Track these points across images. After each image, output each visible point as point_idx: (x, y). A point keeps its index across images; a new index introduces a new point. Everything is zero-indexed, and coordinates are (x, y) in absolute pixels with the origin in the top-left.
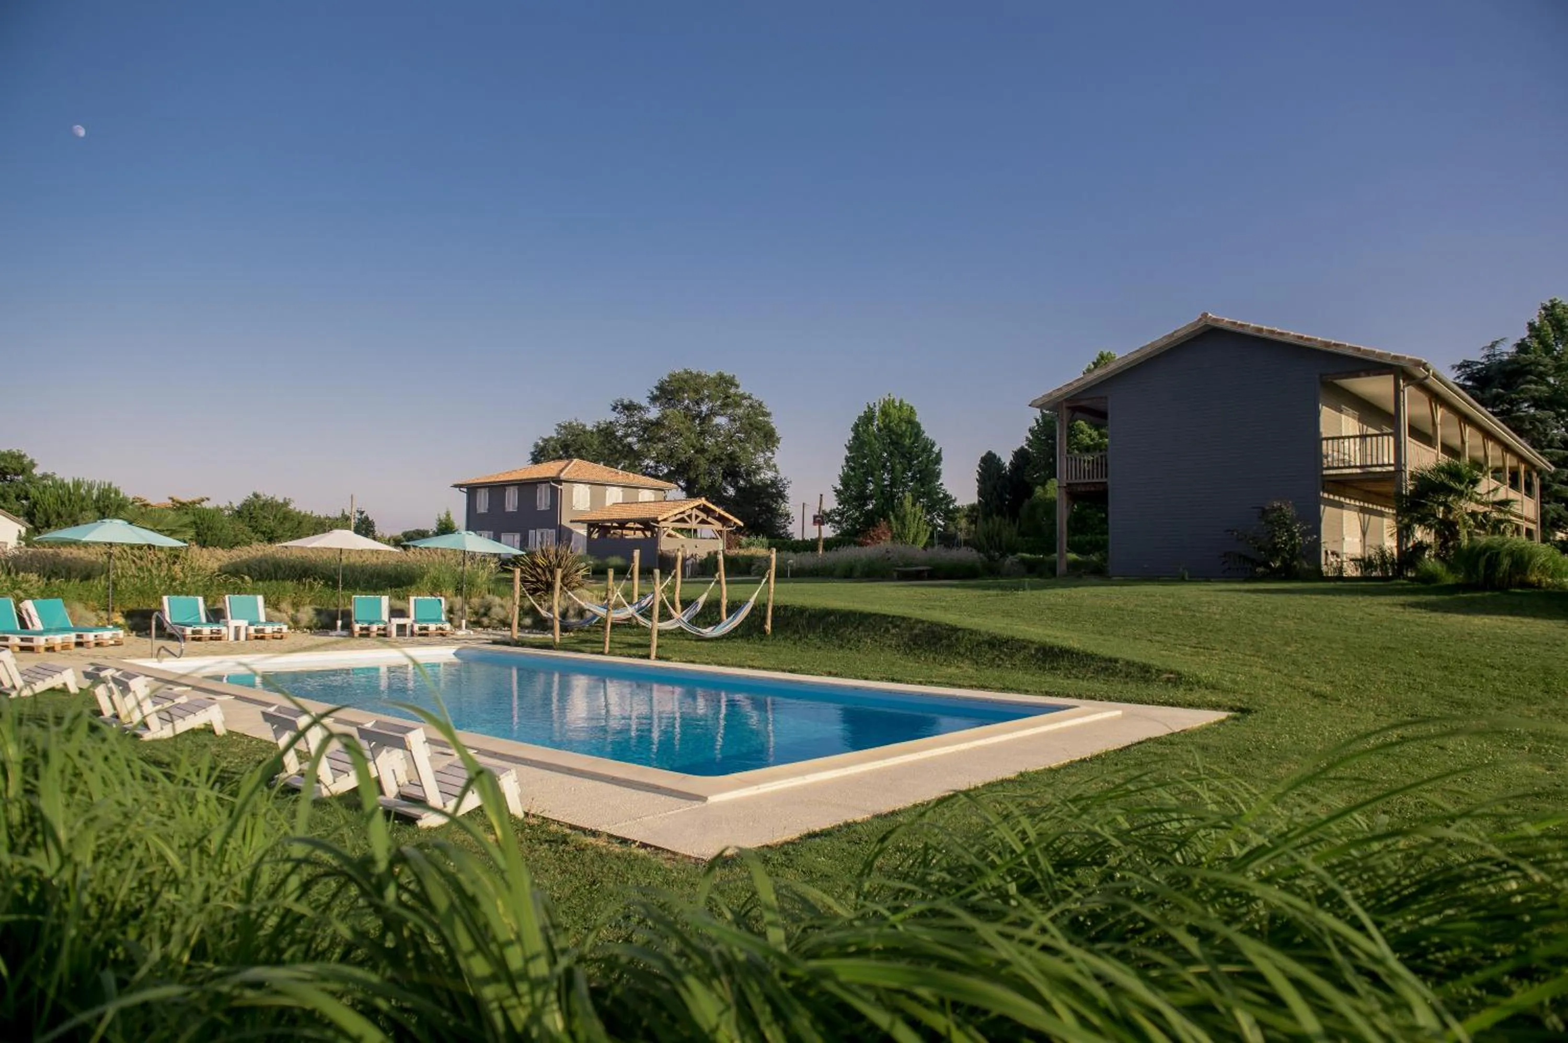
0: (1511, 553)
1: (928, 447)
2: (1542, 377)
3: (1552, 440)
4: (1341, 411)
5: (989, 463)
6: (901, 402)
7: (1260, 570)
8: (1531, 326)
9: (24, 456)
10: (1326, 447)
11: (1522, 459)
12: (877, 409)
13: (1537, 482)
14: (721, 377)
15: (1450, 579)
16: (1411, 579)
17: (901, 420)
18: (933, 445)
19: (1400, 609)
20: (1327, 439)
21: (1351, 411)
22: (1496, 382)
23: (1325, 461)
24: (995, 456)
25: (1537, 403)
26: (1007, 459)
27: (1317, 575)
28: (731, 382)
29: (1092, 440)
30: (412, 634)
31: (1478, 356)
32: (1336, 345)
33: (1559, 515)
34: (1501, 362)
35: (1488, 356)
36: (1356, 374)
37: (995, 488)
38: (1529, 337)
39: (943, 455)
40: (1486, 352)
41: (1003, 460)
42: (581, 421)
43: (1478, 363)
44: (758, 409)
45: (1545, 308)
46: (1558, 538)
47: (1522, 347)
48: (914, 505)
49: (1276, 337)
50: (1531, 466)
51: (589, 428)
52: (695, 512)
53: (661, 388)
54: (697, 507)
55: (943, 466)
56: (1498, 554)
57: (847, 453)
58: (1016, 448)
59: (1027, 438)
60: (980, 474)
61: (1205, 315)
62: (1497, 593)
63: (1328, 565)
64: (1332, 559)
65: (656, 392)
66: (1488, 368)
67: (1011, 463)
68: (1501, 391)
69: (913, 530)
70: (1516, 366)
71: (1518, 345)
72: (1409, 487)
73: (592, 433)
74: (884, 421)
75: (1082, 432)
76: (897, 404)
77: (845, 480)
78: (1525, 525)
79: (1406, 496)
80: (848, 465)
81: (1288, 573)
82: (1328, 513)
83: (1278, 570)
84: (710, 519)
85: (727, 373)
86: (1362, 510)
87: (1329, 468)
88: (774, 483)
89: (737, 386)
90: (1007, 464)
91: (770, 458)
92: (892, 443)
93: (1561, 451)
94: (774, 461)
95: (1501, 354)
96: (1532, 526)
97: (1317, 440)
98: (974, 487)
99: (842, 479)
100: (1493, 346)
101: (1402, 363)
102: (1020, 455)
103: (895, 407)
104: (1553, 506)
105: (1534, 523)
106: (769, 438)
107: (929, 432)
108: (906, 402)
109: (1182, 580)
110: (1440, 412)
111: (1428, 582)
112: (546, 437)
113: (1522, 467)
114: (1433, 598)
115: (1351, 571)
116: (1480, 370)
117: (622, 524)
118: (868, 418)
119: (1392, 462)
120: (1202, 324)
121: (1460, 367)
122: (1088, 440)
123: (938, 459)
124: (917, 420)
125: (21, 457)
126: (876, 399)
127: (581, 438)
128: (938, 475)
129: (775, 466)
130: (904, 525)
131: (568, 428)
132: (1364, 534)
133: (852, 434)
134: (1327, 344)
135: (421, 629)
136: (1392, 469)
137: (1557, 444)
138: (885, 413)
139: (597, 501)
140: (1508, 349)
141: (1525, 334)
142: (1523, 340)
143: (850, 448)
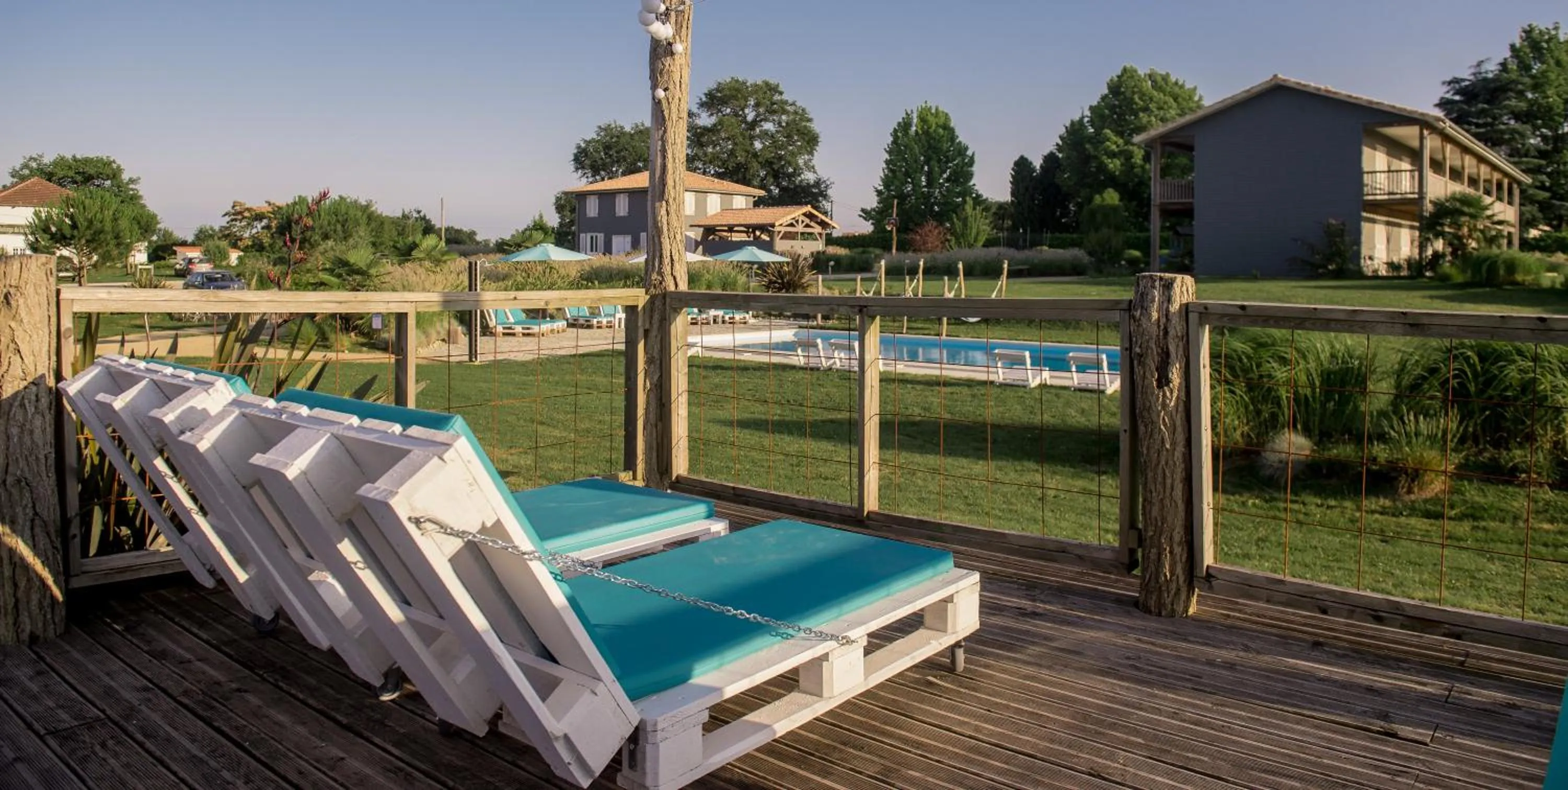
0: (1505, 262)
1: (962, 151)
2: (1521, 94)
3: (1528, 150)
4: (1375, 149)
5: (1022, 165)
6: (937, 109)
7: (1321, 271)
8: (1513, 47)
9: (114, 162)
10: (1367, 179)
11: (1506, 174)
12: (915, 115)
13: (1516, 192)
14: (767, 84)
15: (1459, 278)
16: (1430, 278)
17: (938, 126)
18: (966, 149)
19: (1429, 300)
20: (1368, 173)
21: (1382, 148)
22: (1481, 98)
23: (1365, 189)
24: (1026, 160)
25: (1517, 116)
26: (1037, 163)
27: (1359, 274)
28: (774, 89)
29: (1118, 146)
30: (724, 322)
31: (1466, 74)
32: (1378, 103)
33: (1533, 216)
34: (1485, 79)
35: (1474, 74)
36: (1391, 124)
37: (1027, 189)
38: (1512, 57)
39: (976, 158)
40: (1473, 70)
41: (1035, 164)
42: (620, 123)
43: (1463, 80)
44: (802, 116)
45: (1525, 31)
46: (1531, 236)
47: (1504, 65)
48: (974, 209)
49: (1331, 95)
50: (1513, 179)
51: (628, 129)
52: (802, 218)
53: (710, 95)
54: (804, 214)
55: (975, 168)
56: (1496, 262)
57: (887, 156)
58: (1046, 153)
59: (1057, 145)
60: (1013, 176)
61: (1275, 76)
62: (1495, 289)
63: (1368, 267)
64: (1369, 262)
65: (704, 99)
66: (1473, 84)
67: (1041, 167)
68: (1486, 106)
69: (974, 231)
70: (1499, 84)
71: (1501, 64)
72: (1429, 207)
73: (632, 135)
74: (922, 128)
75: (1108, 140)
76: (933, 111)
77: (887, 182)
78: (1506, 230)
79: (1426, 217)
80: (888, 168)
81: (1339, 274)
82: (1365, 226)
83: (1333, 271)
84: (812, 224)
85: (773, 81)
86: (1388, 223)
87: (1368, 195)
88: (818, 183)
89: (781, 93)
90: (1038, 167)
91: (810, 160)
92: (930, 147)
93: (1536, 161)
94: (814, 162)
95: (1486, 72)
96: (1512, 230)
97: (1360, 173)
98: (1008, 188)
99: (882, 180)
100: (1479, 64)
101: (1427, 118)
102: (1050, 159)
103: (932, 114)
104: (1528, 208)
105: (1513, 226)
106: (811, 141)
107: (962, 137)
108: (941, 109)
109: (1254, 278)
110: (1448, 147)
111: (1443, 281)
112: (588, 139)
113: (1506, 181)
114: (1449, 292)
115: (1383, 272)
116: (1467, 86)
117: (731, 229)
118: (905, 125)
119: (1416, 190)
120: (1273, 82)
121: (1450, 83)
122: (1114, 147)
123: (972, 162)
124: (952, 125)
125: (109, 163)
126: (914, 106)
127: (623, 140)
128: (970, 176)
129: (813, 167)
130: (965, 225)
131: (607, 129)
132: (1388, 241)
133: (891, 139)
134: (1371, 102)
135: (730, 318)
136: (1416, 196)
137: (1533, 153)
138: (923, 119)
139: (701, 206)
140: (1491, 68)
141: (1508, 54)
142: (1505, 59)
143: (890, 152)
